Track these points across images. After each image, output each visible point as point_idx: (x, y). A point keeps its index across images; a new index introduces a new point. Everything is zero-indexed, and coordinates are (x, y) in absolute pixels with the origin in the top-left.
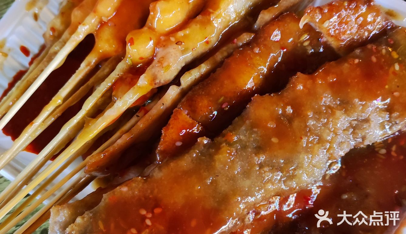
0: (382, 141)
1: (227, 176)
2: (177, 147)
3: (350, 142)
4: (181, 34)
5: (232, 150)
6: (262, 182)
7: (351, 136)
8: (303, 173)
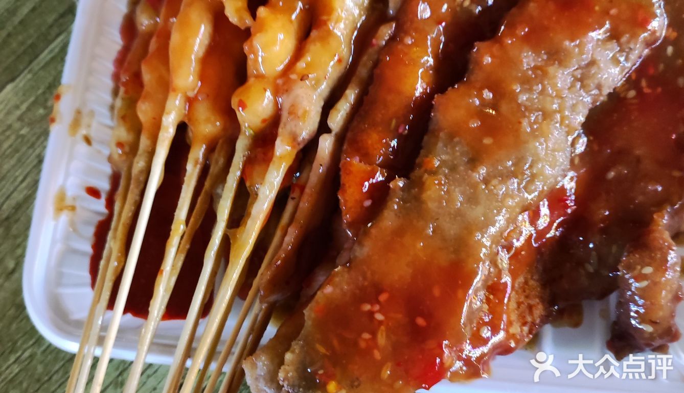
0: (624, 81)
1: (450, 214)
2: (368, 208)
3: (584, 99)
4: (301, 65)
5: (440, 178)
6: (497, 201)
7: (582, 91)
8: (543, 166)
